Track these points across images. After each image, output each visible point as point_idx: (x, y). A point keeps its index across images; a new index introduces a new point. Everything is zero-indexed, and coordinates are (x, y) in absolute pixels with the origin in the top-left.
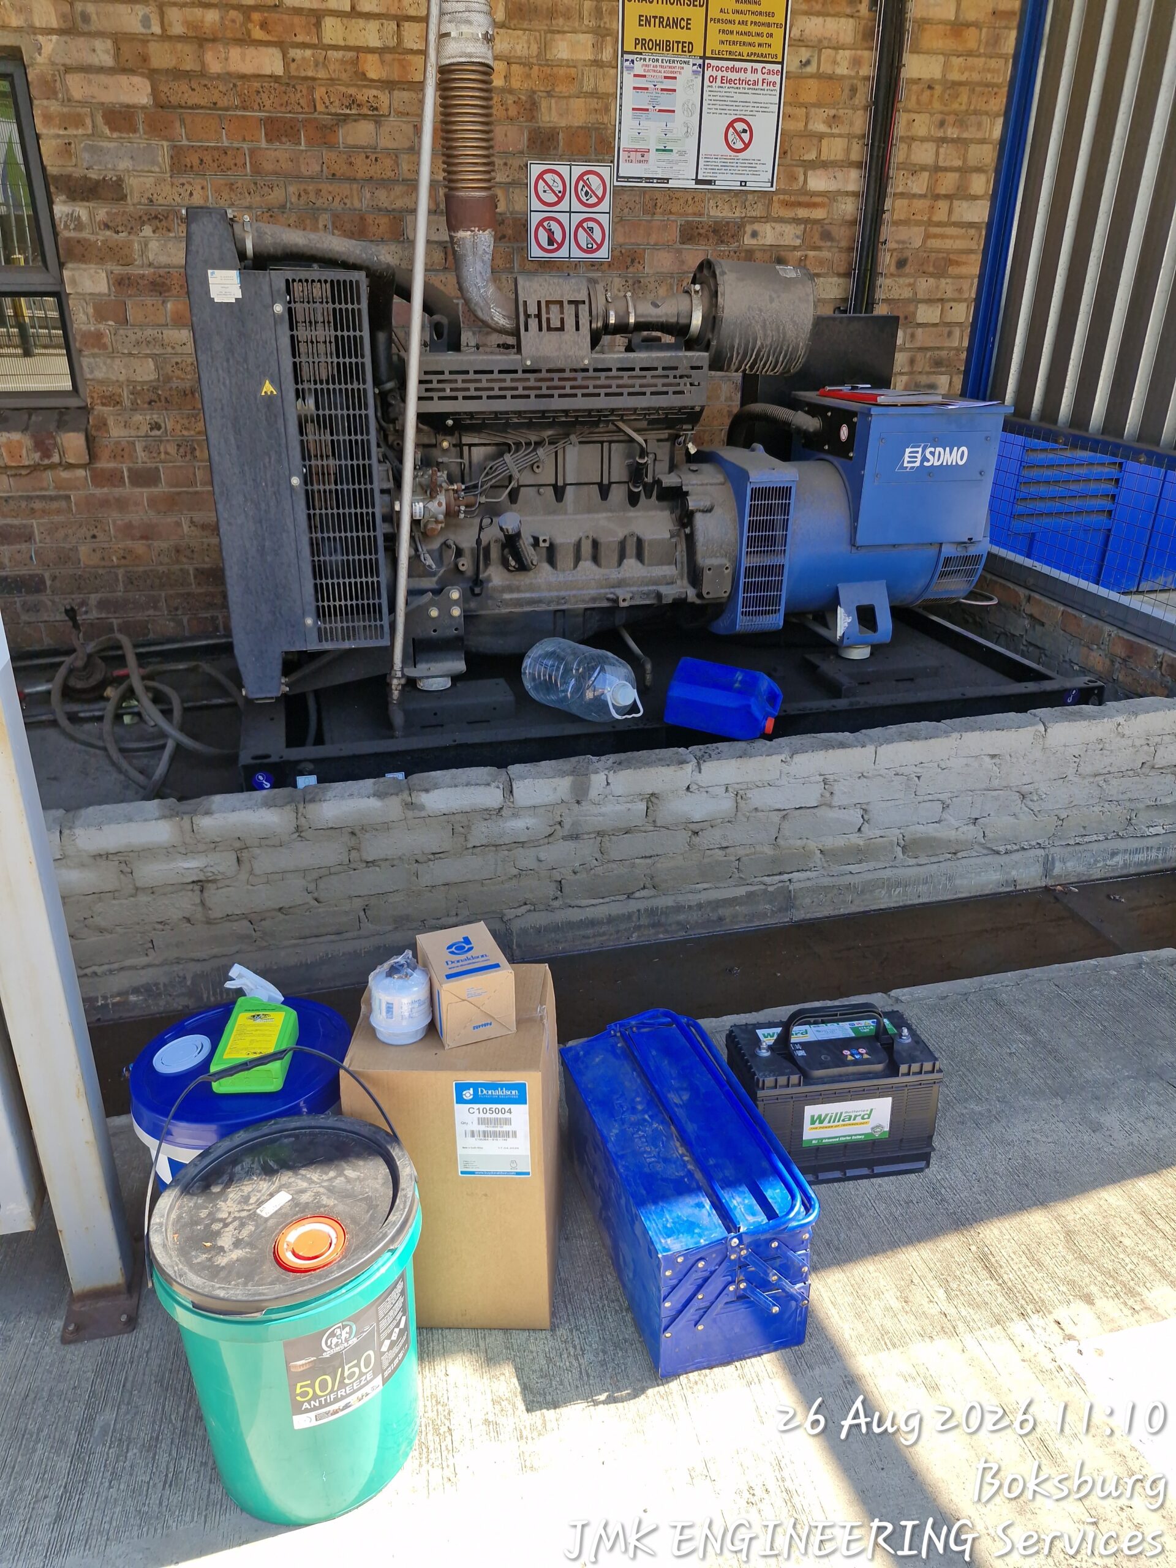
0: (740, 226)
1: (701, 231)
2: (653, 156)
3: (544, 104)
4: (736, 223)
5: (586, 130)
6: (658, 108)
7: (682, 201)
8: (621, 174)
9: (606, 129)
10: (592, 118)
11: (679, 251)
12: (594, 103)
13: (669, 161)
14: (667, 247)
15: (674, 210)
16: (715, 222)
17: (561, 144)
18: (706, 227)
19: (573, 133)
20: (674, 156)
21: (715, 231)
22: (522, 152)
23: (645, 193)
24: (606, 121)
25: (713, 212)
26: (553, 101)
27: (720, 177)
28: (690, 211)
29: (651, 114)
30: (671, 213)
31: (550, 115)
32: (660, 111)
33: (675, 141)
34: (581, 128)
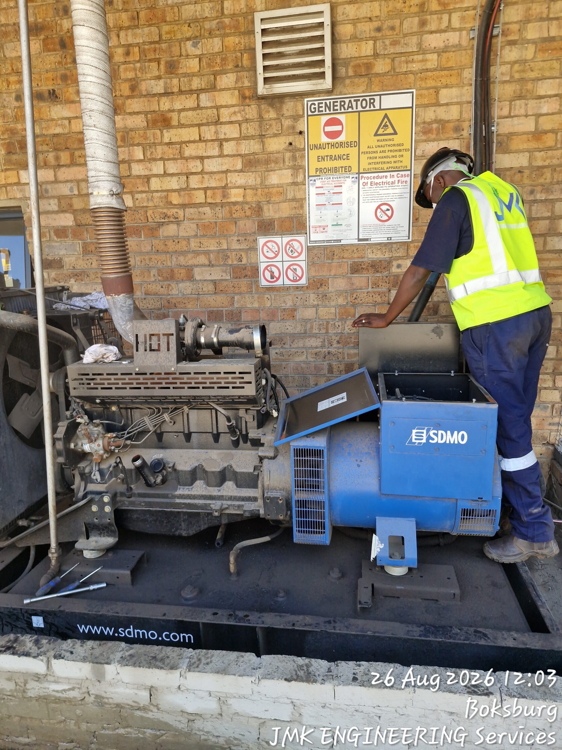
0: (389, 262)
1: (363, 267)
2: (330, 229)
3: (265, 208)
4: (385, 261)
5: (290, 219)
6: (331, 203)
7: (350, 251)
8: (312, 239)
9: (302, 217)
10: (293, 212)
11: (350, 278)
12: (294, 204)
13: (340, 231)
14: (343, 276)
15: (345, 256)
16: (373, 261)
17: (276, 227)
18: (367, 264)
19: (282, 220)
20: (343, 227)
21: (373, 266)
22: (255, 233)
23: (327, 248)
24: (301, 212)
25: (370, 256)
26: (271, 205)
27: (373, 236)
28: (356, 256)
29: (328, 206)
30: (343, 258)
31: (269, 213)
32: (333, 204)
33: (343, 219)
34: (287, 217)
